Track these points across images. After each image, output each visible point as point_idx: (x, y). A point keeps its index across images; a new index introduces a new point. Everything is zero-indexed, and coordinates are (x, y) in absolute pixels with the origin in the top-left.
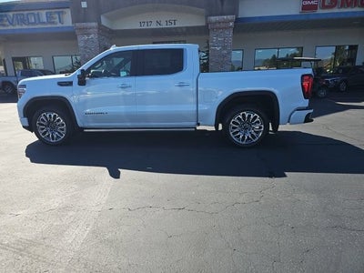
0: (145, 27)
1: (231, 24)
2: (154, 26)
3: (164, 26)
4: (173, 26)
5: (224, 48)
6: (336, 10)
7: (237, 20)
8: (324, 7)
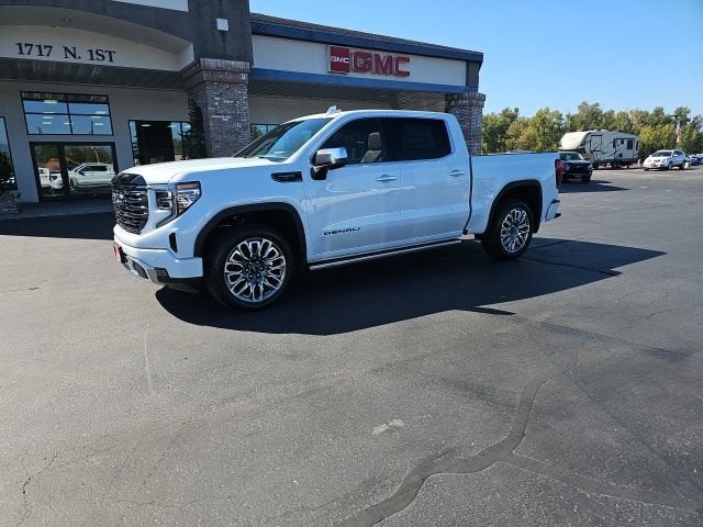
0: (34, 56)
1: (244, 77)
2: (57, 56)
3: (85, 60)
4: (106, 62)
5: (236, 118)
6: (368, 76)
7: (253, 72)
8: (357, 69)
